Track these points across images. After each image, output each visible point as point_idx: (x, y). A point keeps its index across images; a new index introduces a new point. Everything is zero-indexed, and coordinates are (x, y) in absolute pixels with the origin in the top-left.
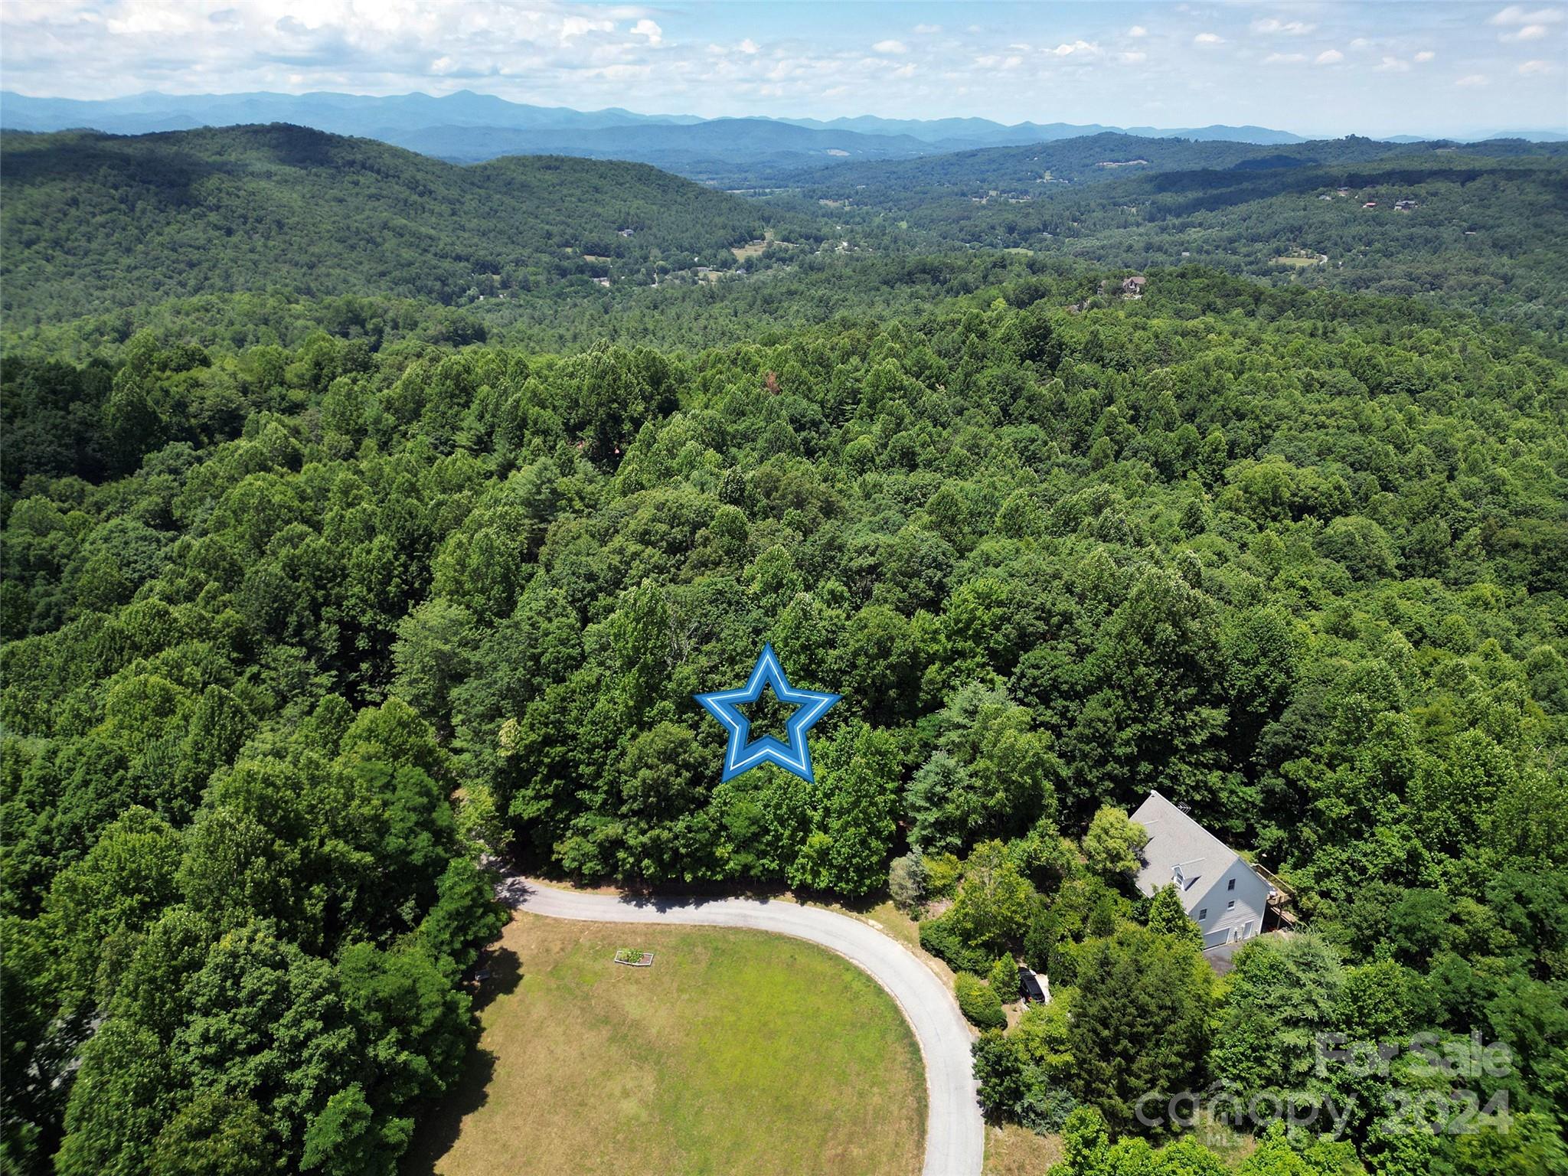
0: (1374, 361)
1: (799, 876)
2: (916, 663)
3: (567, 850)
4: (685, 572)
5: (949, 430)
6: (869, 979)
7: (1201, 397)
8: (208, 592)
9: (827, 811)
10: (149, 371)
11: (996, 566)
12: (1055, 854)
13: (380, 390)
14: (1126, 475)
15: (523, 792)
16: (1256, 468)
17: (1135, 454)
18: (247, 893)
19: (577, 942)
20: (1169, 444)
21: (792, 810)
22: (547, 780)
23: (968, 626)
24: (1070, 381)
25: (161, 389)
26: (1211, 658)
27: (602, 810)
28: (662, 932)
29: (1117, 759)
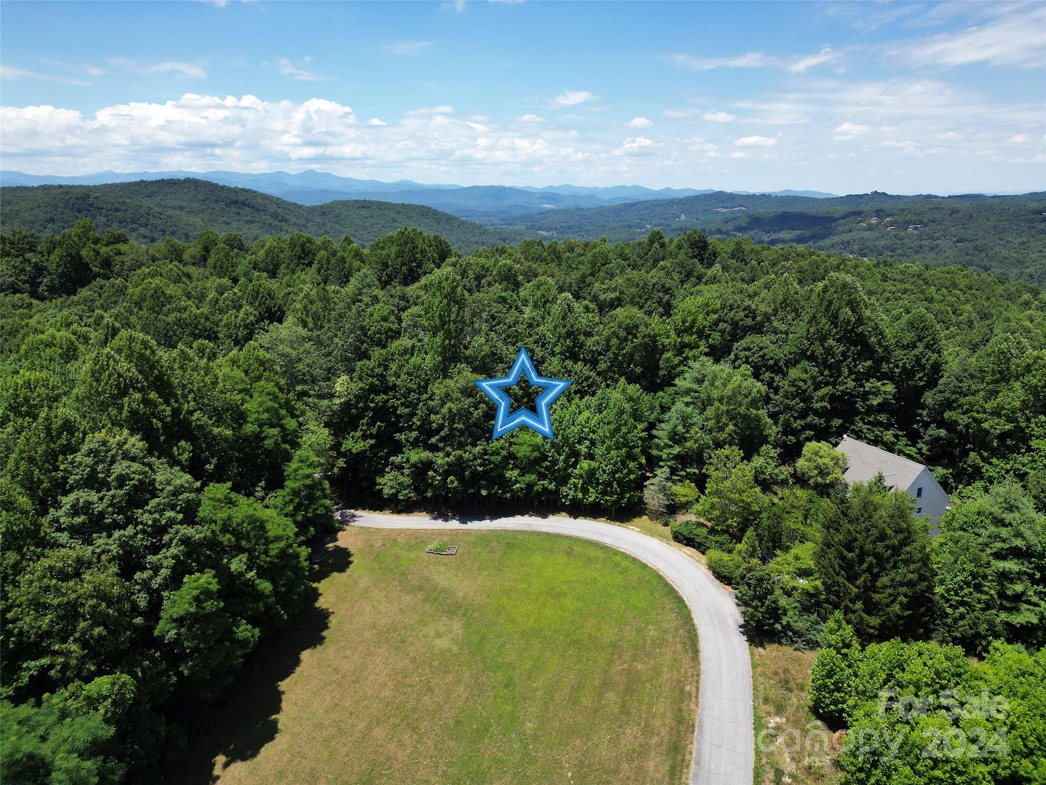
2: (655, 348)
3: (387, 483)
9: (593, 443)
10: (85, 244)
12: (777, 471)
15: (352, 433)
18: (124, 417)
19: (395, 541)
22: (372, 423)
23: (692, 326)
24: (726, 270)
26: (880, 344)
27: (417, 444)
28: (464, 534)
29: (815, 412)
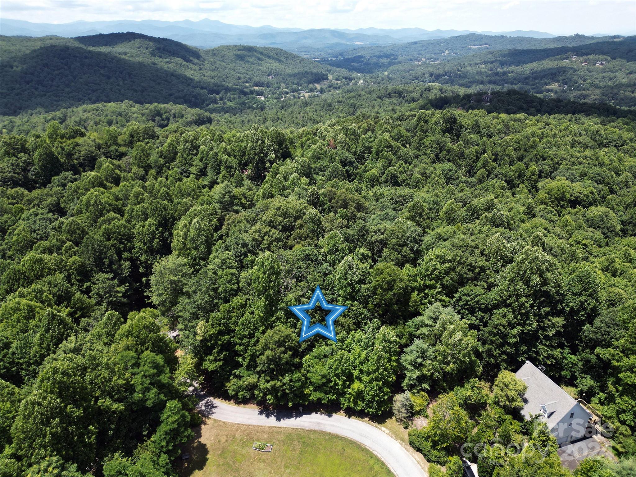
0: (600, 133)
1: (346, 404)
2: (407, 292)
3: (231, 386)
4: (290, 242)
5: (412, 165)
6: (383, 464)
7: (526, 150)
8: (66, 247)
9: (361, 371)
10: (56, 139)
11: (445, 240)
12: (479, 397)
13: (158, 147)
14: (494, 186)
15: (209, 357)
16: (553, 183)
17: (496, 176)
18: (47, 441)
19: (234, 437)
20: (511, 171)
21: (343, 371)
22: (219, 352)
23: (432, 273)
24: (467, 143)
25: (61, 147)
26: (557, 292)
27: (248, 368)
28: (277, 432)
29: (509, 344)
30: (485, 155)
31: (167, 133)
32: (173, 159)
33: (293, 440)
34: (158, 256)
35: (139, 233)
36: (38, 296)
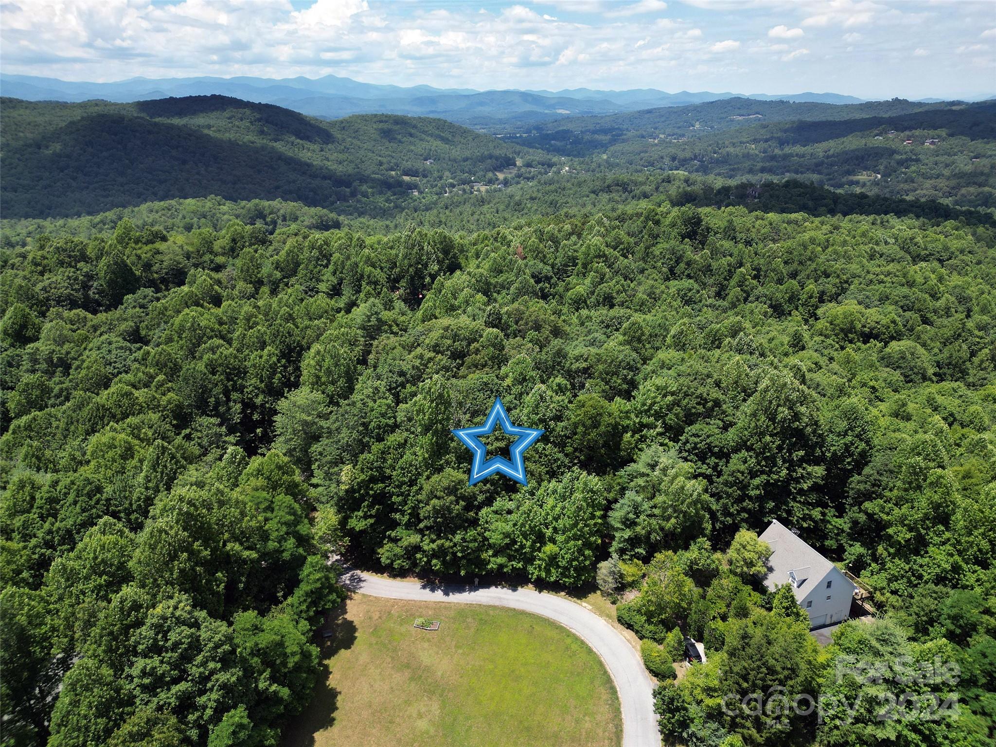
0: (916, 240)
1: (536, 573)
2: (616, 432)
3: (385, 553)
4: (463, 371)
5: (635, 282)
6: (583, 642)
7: (801, 263)
8: (159, 381)
9: (555, 530)
10: (127, 244)
11: (670, 369)
12: (709, 561)
13: (272, 256)
14: (752, 312)
15: (356, 513)
16: (838, 309)
17: (757, 299)
18: (175, 576)
19: (389, 613)
20: (780, 293)
21: (532, 529)
22: (371, 506)
23: (650, 409)
24: (715, 252)
25: (136, 255)
26: (814, 432)
27: (408, 526)
28: (445, 608)
29: (750, 498)
30: (742, 269)
31: (285, 237)
32: (294, 273)
33: (466, 617)
34: (286, 390)
35: (254, 366)
36: (135, 431)
